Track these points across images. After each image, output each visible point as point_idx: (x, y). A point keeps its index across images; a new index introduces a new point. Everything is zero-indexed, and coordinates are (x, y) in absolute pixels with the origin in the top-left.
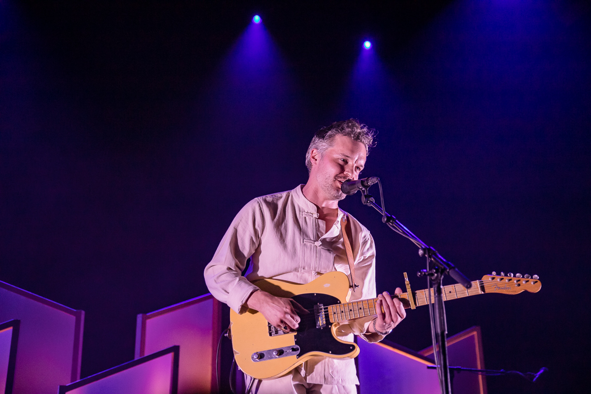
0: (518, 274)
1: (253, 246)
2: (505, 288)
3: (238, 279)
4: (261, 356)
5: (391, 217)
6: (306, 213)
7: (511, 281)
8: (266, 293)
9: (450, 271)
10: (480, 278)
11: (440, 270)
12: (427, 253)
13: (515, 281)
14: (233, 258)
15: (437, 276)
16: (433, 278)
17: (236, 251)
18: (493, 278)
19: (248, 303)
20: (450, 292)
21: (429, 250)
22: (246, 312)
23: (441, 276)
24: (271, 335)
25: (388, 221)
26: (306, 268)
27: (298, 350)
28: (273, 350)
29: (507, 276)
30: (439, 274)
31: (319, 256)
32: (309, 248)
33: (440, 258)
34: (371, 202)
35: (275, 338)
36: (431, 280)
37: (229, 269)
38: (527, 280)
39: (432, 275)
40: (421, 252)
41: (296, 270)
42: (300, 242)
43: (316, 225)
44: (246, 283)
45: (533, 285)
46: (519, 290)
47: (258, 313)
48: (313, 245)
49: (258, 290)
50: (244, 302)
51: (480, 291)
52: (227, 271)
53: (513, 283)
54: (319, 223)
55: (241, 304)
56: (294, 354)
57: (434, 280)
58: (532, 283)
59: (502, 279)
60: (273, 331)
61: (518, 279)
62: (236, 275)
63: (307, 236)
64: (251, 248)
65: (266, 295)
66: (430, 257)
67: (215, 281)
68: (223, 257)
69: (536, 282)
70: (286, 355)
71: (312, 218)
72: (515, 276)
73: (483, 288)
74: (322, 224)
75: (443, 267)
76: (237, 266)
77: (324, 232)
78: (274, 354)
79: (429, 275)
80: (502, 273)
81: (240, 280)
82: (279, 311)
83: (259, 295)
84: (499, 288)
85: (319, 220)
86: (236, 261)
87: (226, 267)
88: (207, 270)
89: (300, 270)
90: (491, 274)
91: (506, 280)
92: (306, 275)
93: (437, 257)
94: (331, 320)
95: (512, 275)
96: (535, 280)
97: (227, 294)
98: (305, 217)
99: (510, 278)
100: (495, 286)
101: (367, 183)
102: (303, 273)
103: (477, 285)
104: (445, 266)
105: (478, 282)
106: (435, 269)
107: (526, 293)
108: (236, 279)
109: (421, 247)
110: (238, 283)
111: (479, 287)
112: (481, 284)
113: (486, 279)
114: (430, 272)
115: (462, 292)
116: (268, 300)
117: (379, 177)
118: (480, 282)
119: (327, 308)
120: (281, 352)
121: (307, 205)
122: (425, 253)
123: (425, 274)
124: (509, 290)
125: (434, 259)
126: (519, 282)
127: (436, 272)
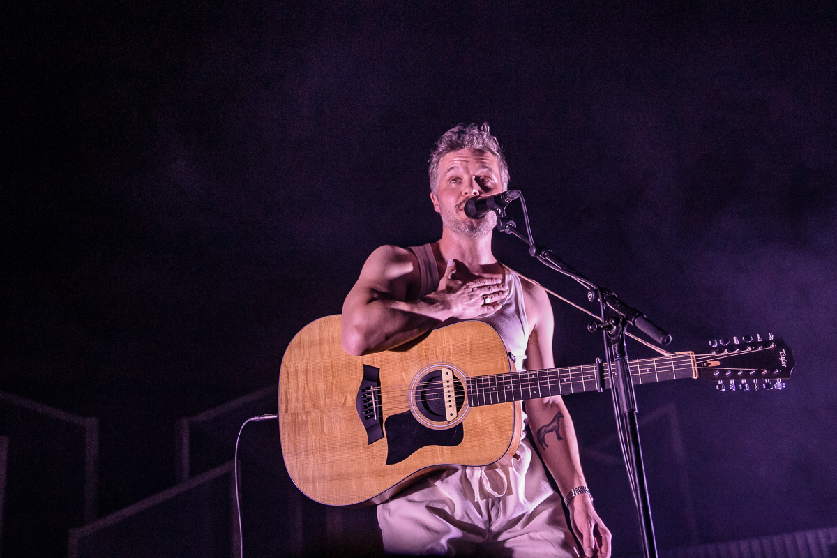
11: (621, 320)
12: (600, 296)
15: (617, 330)
16: (612, 332)
21: (602, 291)
23: (623, 329)
25: (538, 252)
30: (620, 325)
34: (512, 228)
36: (609, 336)
39: (610, 327)
40: (591, 295)
57: (613, 336)
66: (604, 301)
75: (625, 316)
79: (604, 328)
101: (504, 200)
106: (614, 319)
109: (590, 287)
114: (607, 324)
122: (597, 296)
123: (599, 328)
125: (609, 305)
127: (616, 324)
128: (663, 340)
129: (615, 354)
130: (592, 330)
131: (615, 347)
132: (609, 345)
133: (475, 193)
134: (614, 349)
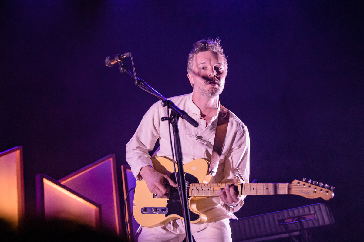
2: (306, 193)
5: (141, 80)
6: (192, 114)
9: (183, 116)
11: (176, 116)
12: (167, 104)
15: (175, 120)
16: (172, 122)
19: (140, 174)
20: (267, 189)
25: (139, 83)
26: (187, 155)
27: (167, 211)
31: (195, 148)
38: (321, 189)
50: (138, 173)
56: (163, 214)
63: (189, 132)
66: (169, 106)
69: (327, 192)
70: (159, 213)
78: (153, 210)
84: (302, 192)
94: (190, 195)
101: (123, 57)
112: (289, 187)
114: (170, 118)
117: (130, 52)
119: (189, 185)
127: (174, 117)
133: (215, 75)
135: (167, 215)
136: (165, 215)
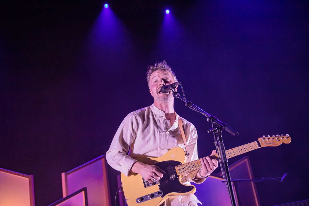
0: (277, 135)
1: (132, 139)
2: (272, 143)
3: (125, 157)
4: (142, 199)
5: (190, 102)
6: (159, 117)
7: (274, 139)
8: (141, 163)
9: (225, 128)
10: (257, 140)
12: (211, 119)
13: (277, 139)
14: (121, 146)
15: (218, 131)
16: (216, 133)
17: (123, 142)
18: (264, 139)
19: (132, 170)
20: (242, 149)
21: (212, 117)
22: (131, 175)
23: (221, 131)
24: (145, 187)
25: (188, 104)
26: (162, 148)
27: (162, 193)
28: (148, 195)
29: (272, 137)
30: (219, 130)
31: (168, 141)
32: (163, 136)
33: (219, 121)
34: (178, 96)
35: (148, 188)
36: (215, 134)
37: (120, 152)
38: (283, 137)
39: (216, 131)
40: (208, 119)
41: (156, 149)
42: (158, 133)
43: (165, 123)
44: (130, 159)
45: (287, 140)
46: (279, 144)
47: (138, 175)
48: (165, 134)
49: (136, 162)
50: (130, 170)
51: (258, 147)
52: (119, 153)
53: (275, 140)
54: (167, 121)
55: (128, 171)
56: (159, 196)
57: (217, 134)
58: (286, 138)
59: (269, 139)
60: (146, 184)
61: (278, 137)
62: (124, 155)
63: (161, 129)
64: (131, 139)
65: (141, 164)
66: (213, 121)
67: (112, 159)
68: (115, 146)
69: (288, 137)
70: (156, 197)
71: (163, 119)
72: (275, 136)
73: (259, 145)
74: (168, 122)
75: (221, 126)
76: (123, 150)
77: (170, 126)
78: (149, 197)
79: (214, 131)
80: (268, 136)
81: (126, 157)
82: (149, 172)
83: (137, 164)
84: (268, 144)
85: (167, 120)
86: (123, 147)
87: (118, 151)
88: (107, 154)
89: (158, 149)
90: (262, 137)
91: (271, 139)
92: (162, 152)
93: (217, 121)
94: (178, 174)
95: (274, 136)
96: (287, 137)
97: (120, 166)
98: (159, 119)
99: (273, 137)
100: (266, 143)
101: (174, 86)
102: (160, 151)
103: (256, 143)
104: (222, 125)
105: (256, 142)
106: (217, 128)
107: (283, 144)
108: (124, 157)
109: (208, 116)
110: (125, 159)
111: (257, 144)
112: (258, 143)
113: (260, 140)
114: (214, 130)
115: (248, 149)
116: (143, 166)
117: (180, 81)
118: (257, 142)
119: (175, 168)
120: (152, 196)
121: (159, 112)
122: (210, 120)
123: (212, 131)
124: (274, 144)
125: (215, 122)
126: (279, 139)
127: (218, 129)
128: (235, 135)
129: (218, 141)
130: (209, 132)
131: (218, 138)
132: (216, 137)
133: (163, 84)
134: (218, 139)
135: (163, 196)
136: (162, 196)
